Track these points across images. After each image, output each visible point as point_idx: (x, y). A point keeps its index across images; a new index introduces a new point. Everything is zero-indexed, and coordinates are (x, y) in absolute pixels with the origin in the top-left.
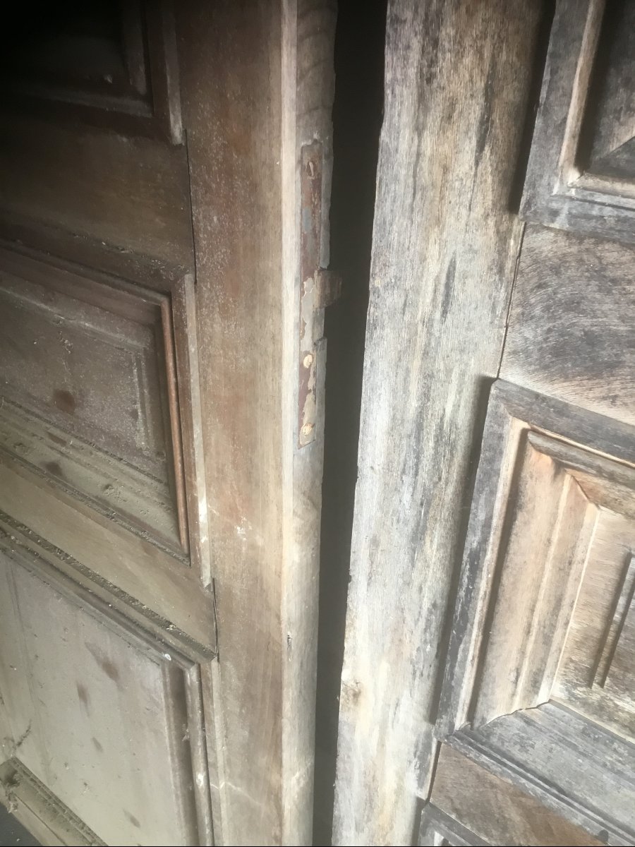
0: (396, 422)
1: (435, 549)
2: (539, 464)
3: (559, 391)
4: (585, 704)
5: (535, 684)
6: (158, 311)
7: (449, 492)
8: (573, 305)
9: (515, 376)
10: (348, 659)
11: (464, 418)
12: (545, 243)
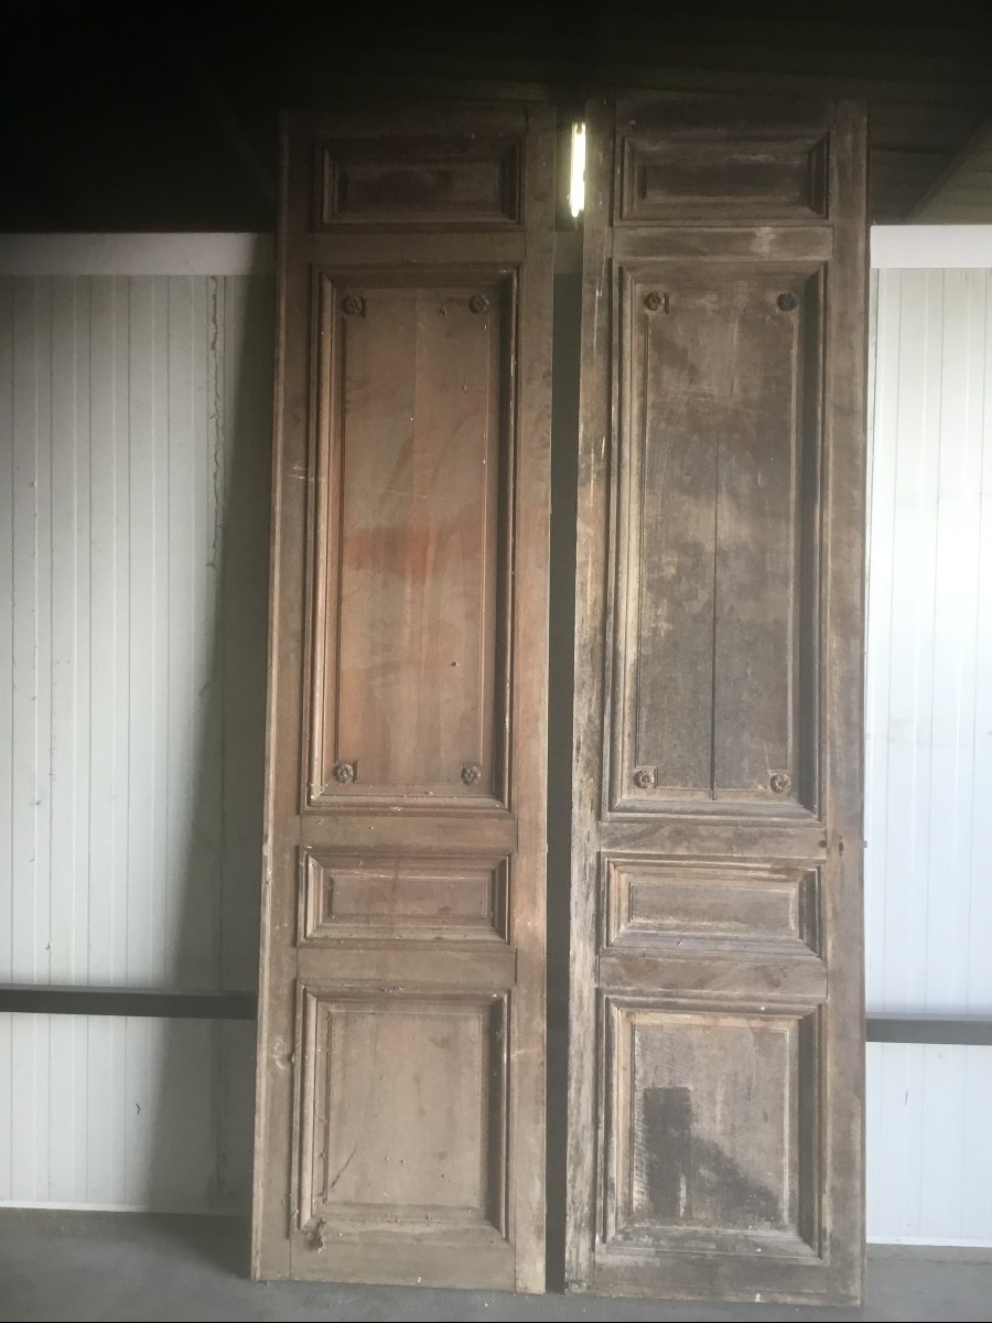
0: (580, 867)
1: (592, 899)
2: (612, 865)
3: (613, 850)
4: (630, 928)
5: (619, 927)
6: (504, 861)
7: (593, 882)
8: (612, 834)
9: (603, 850)
10: (571, 946)
11: (595, 862)
12: (605, 824)
